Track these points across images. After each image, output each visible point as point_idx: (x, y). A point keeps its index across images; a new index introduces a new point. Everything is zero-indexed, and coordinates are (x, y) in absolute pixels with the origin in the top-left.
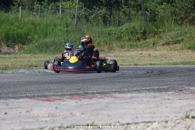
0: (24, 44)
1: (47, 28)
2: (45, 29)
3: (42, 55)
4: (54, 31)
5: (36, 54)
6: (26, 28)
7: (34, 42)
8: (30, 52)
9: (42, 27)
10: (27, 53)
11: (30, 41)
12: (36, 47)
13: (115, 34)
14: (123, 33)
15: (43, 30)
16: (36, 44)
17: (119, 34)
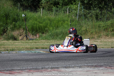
0: (43, 33)
1: (58, 22)
2: (57, 23)
3: (53, 41)
4: (63, 25)
5: (50, 40)
6: (44, 23)
7: (49, 32)
8: (46, 39)
9: (55, 22)
10: (44, 40)
11: (47, 31)
12: (50, 35)
13: (103, 26)
14: (109, 26)
15: (55, 24)
16: (50, 33)
17: (106, 26)
